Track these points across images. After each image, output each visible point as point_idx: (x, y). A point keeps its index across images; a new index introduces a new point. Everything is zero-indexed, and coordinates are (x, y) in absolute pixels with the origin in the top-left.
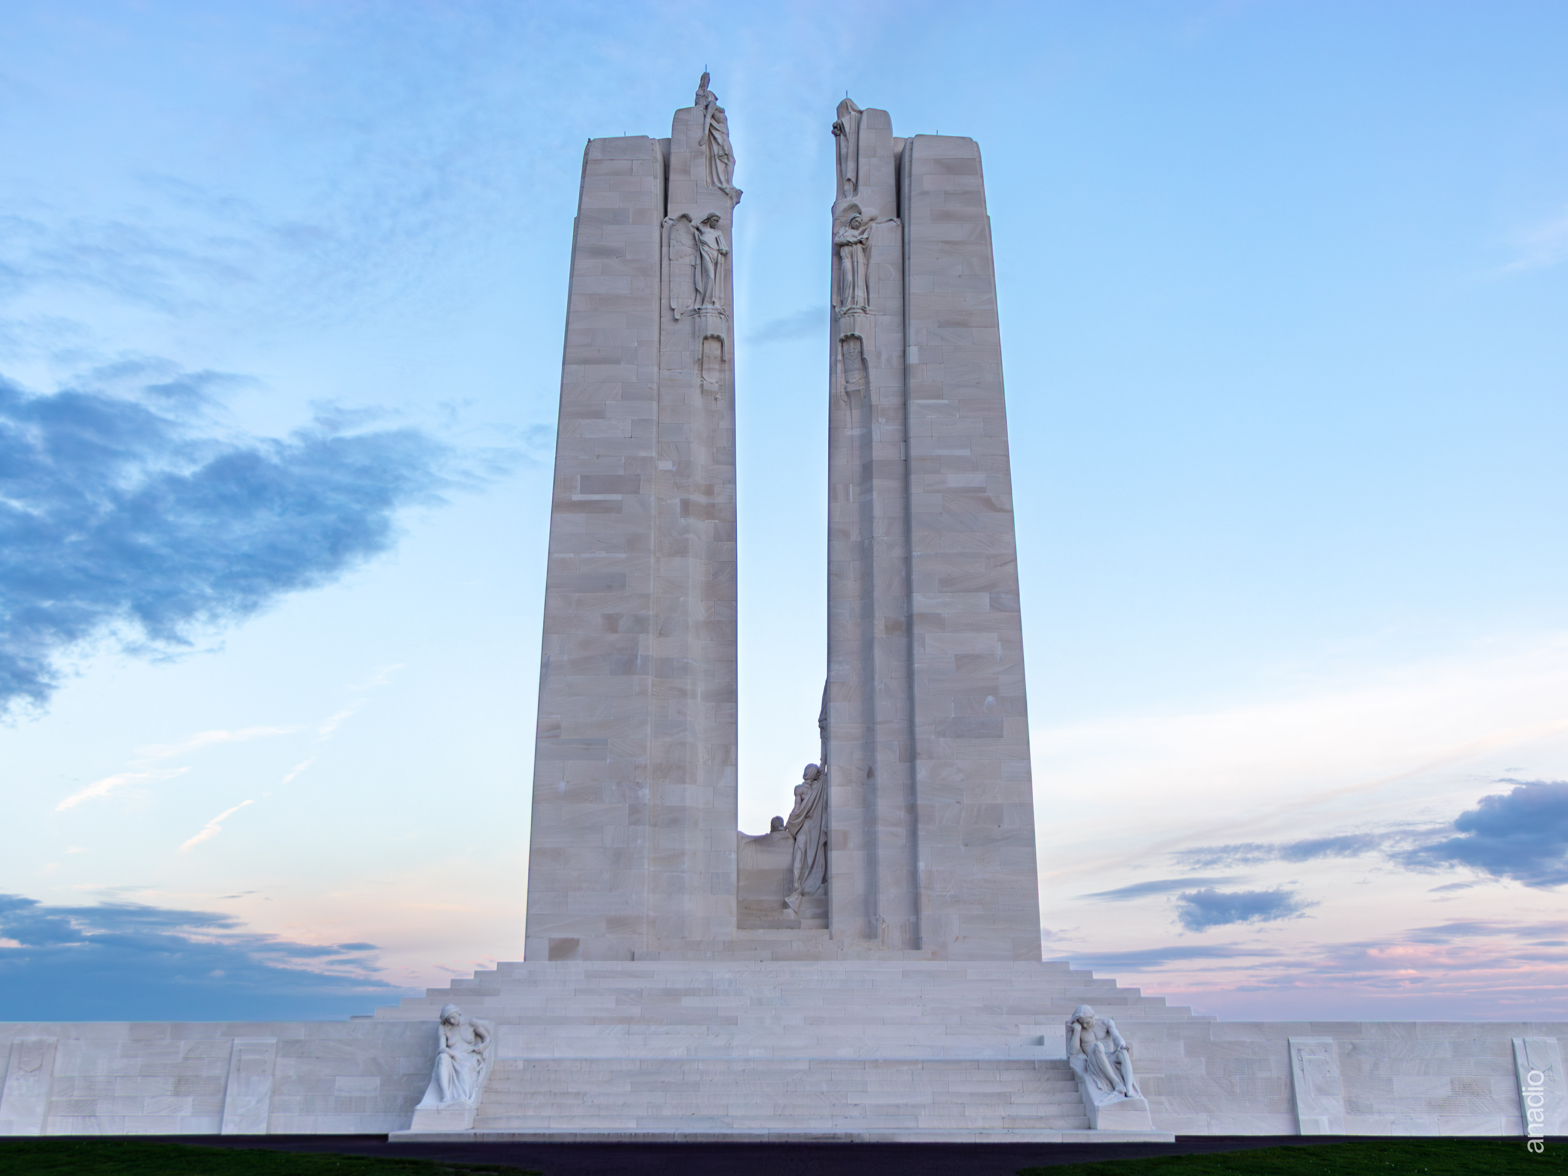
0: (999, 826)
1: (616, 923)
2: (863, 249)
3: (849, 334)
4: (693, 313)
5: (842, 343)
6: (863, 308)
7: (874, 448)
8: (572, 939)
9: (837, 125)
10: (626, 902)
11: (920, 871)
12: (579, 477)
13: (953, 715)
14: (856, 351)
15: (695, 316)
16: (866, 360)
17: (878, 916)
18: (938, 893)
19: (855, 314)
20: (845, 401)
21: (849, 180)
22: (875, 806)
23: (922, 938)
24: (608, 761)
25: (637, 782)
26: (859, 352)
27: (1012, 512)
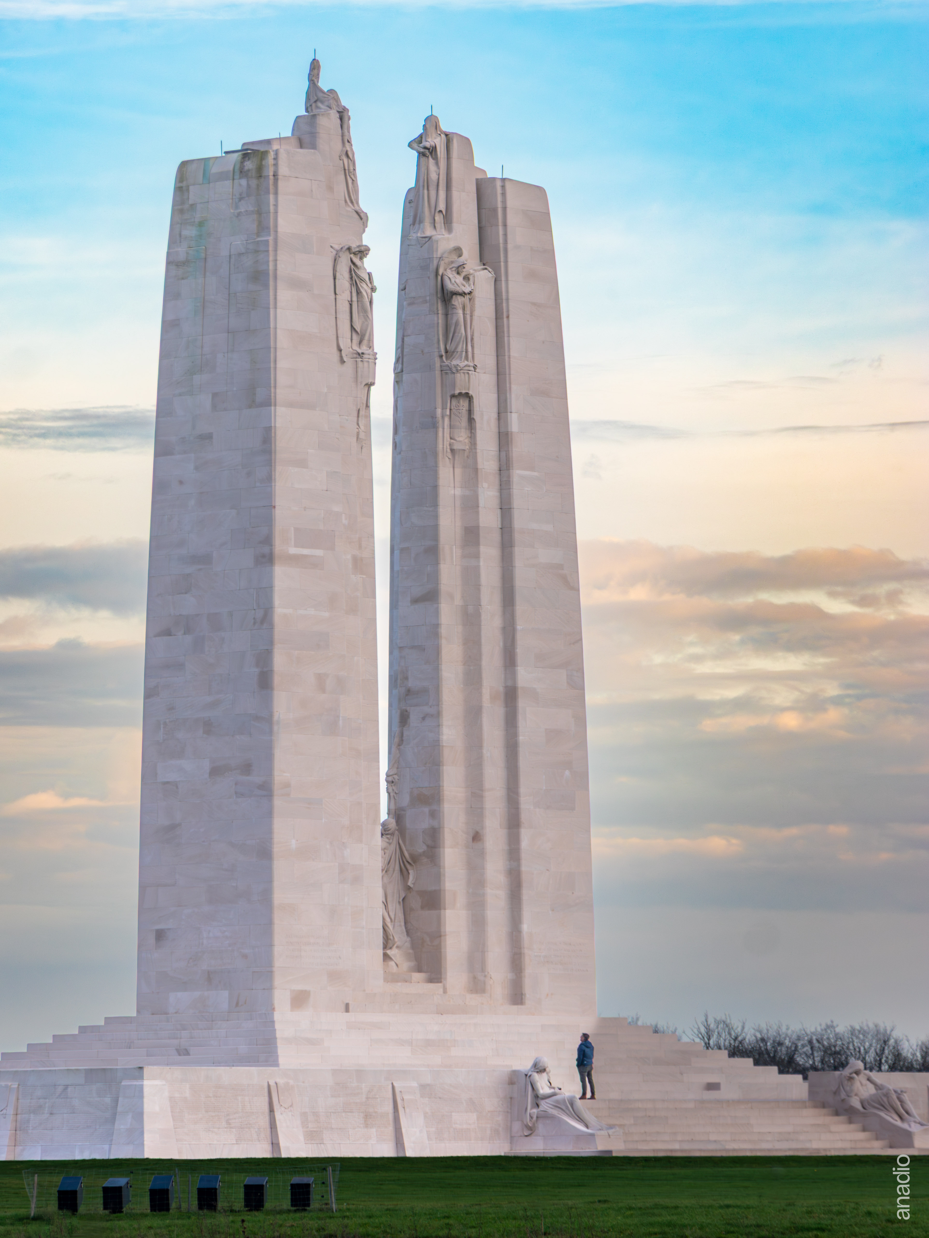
0: (573, 893)
1: (335, 976)
2: (469, 299)
3: (464, 392)
4: (355, 356)
5: (451, 398)
6: (475, 366)
7: (481, 513)
8: (306, 991)
9: (431, 146)
10: (339, 957)
11: (524, 933)
12: (292, 529)
13: (544, 788)
14: (464, 409)
15: (357, 359)
16: (475, 421)
17: (486, 973)
18: (536, 954)
19: (469, 372)
20: (449, 458)
21: (440, 211)
22: (484, 869)
23: (525, 994)
24: (323, 821)
25: (343, 842)
26: (466, 410)
27: (578, 590)
